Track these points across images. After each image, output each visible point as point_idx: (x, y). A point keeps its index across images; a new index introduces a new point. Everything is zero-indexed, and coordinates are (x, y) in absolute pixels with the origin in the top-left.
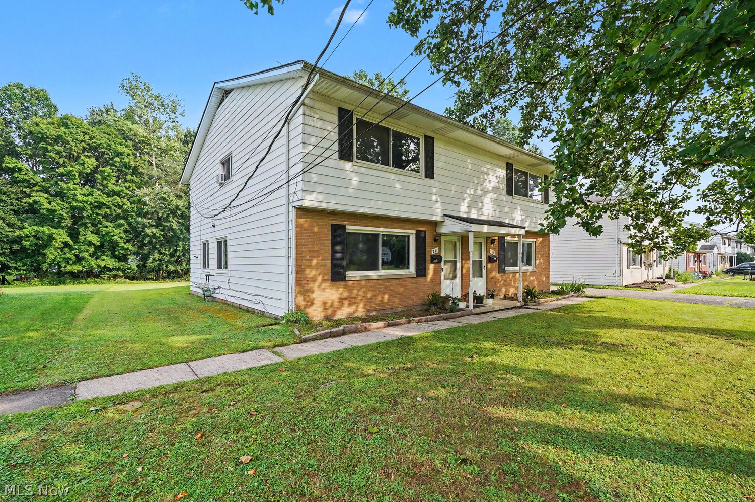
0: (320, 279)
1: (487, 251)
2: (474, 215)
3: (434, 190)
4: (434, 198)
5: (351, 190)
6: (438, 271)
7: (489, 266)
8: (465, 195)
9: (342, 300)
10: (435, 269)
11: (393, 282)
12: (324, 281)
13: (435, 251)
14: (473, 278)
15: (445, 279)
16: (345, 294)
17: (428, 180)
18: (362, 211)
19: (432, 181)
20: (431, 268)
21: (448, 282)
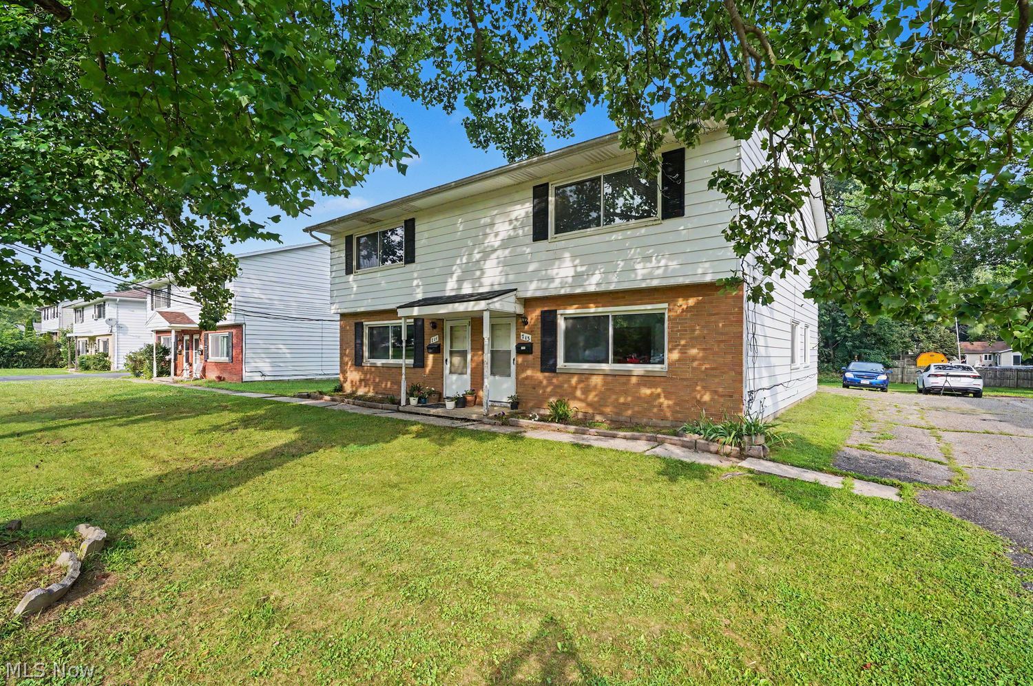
0: (350, 363)
1: (518, 336)
2: (467, 289)
3: (415, 275)
4: (415, 283)
5: (353, 296)
6: (439, 364)
7: (520, 360)
8: (454, 268)
9: (361, 381)
10: (434, 360)
11: (394, 370)
12: (352, 364)
13: (435, 340)
14: (493, 373)
15: (451, 372)
16: (362, 377)
17: (408, 266)
18: (359, 310)
19: (413, 265)
20: (430, 358)
21: (454, 377)
